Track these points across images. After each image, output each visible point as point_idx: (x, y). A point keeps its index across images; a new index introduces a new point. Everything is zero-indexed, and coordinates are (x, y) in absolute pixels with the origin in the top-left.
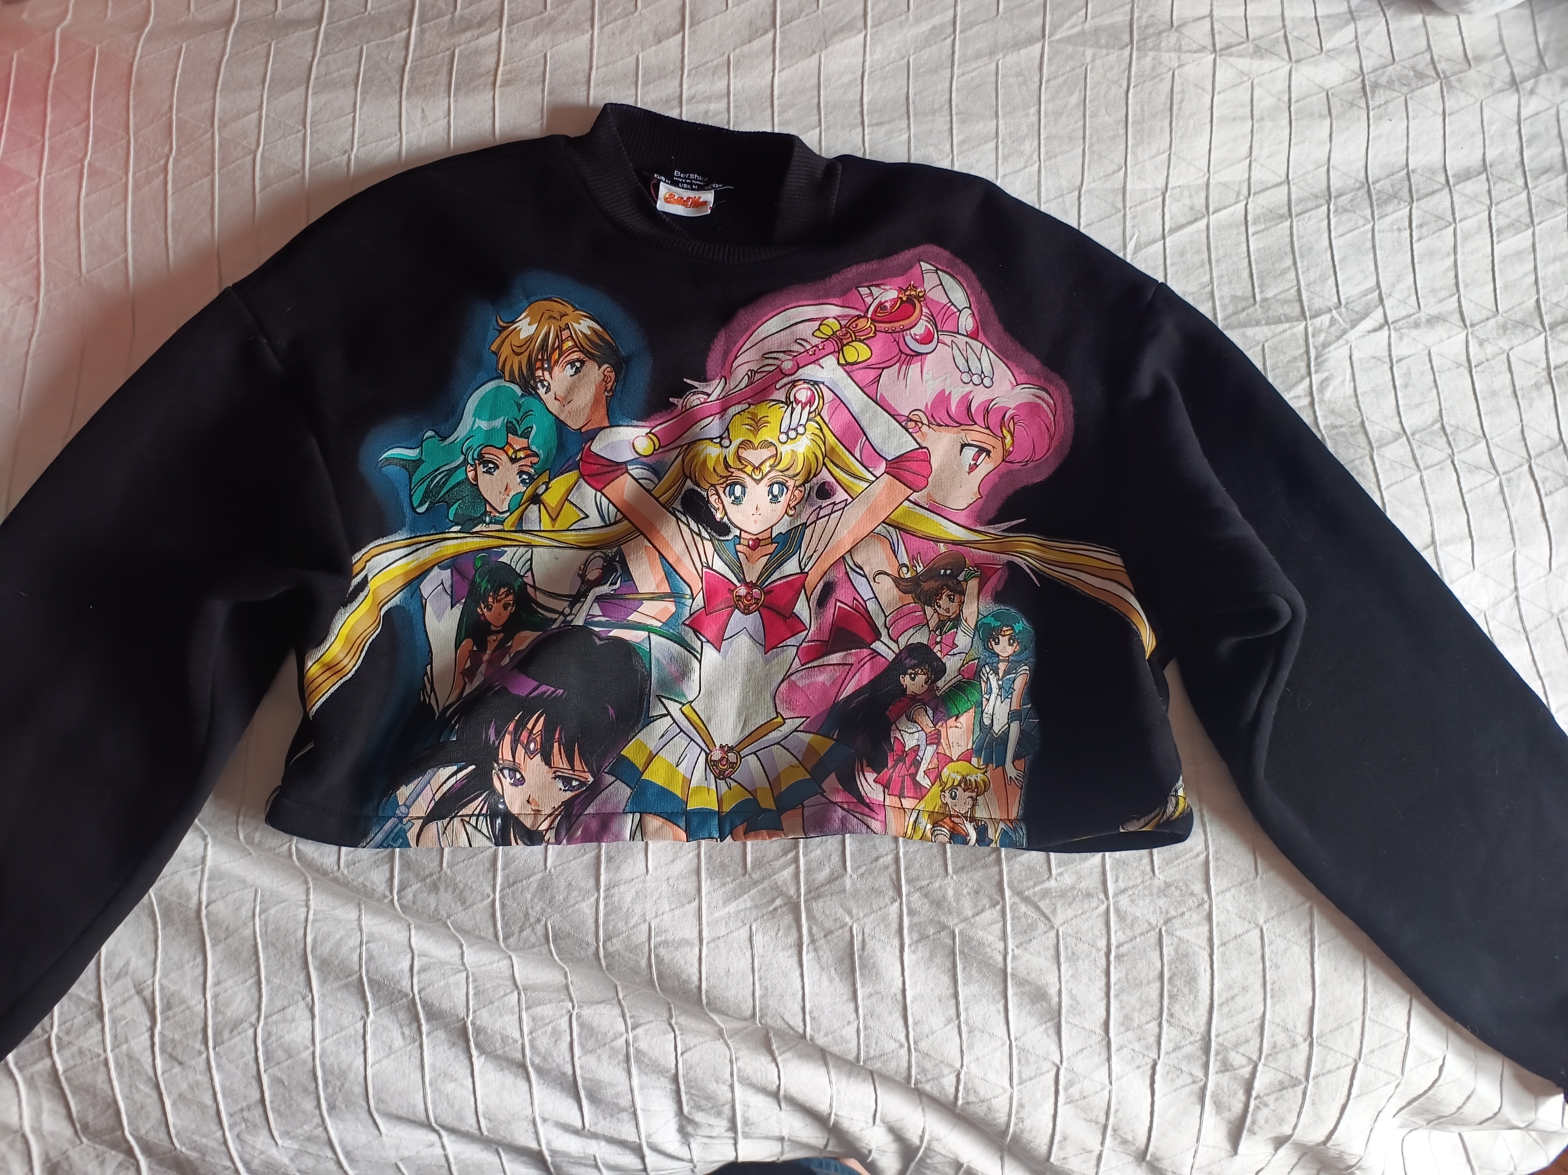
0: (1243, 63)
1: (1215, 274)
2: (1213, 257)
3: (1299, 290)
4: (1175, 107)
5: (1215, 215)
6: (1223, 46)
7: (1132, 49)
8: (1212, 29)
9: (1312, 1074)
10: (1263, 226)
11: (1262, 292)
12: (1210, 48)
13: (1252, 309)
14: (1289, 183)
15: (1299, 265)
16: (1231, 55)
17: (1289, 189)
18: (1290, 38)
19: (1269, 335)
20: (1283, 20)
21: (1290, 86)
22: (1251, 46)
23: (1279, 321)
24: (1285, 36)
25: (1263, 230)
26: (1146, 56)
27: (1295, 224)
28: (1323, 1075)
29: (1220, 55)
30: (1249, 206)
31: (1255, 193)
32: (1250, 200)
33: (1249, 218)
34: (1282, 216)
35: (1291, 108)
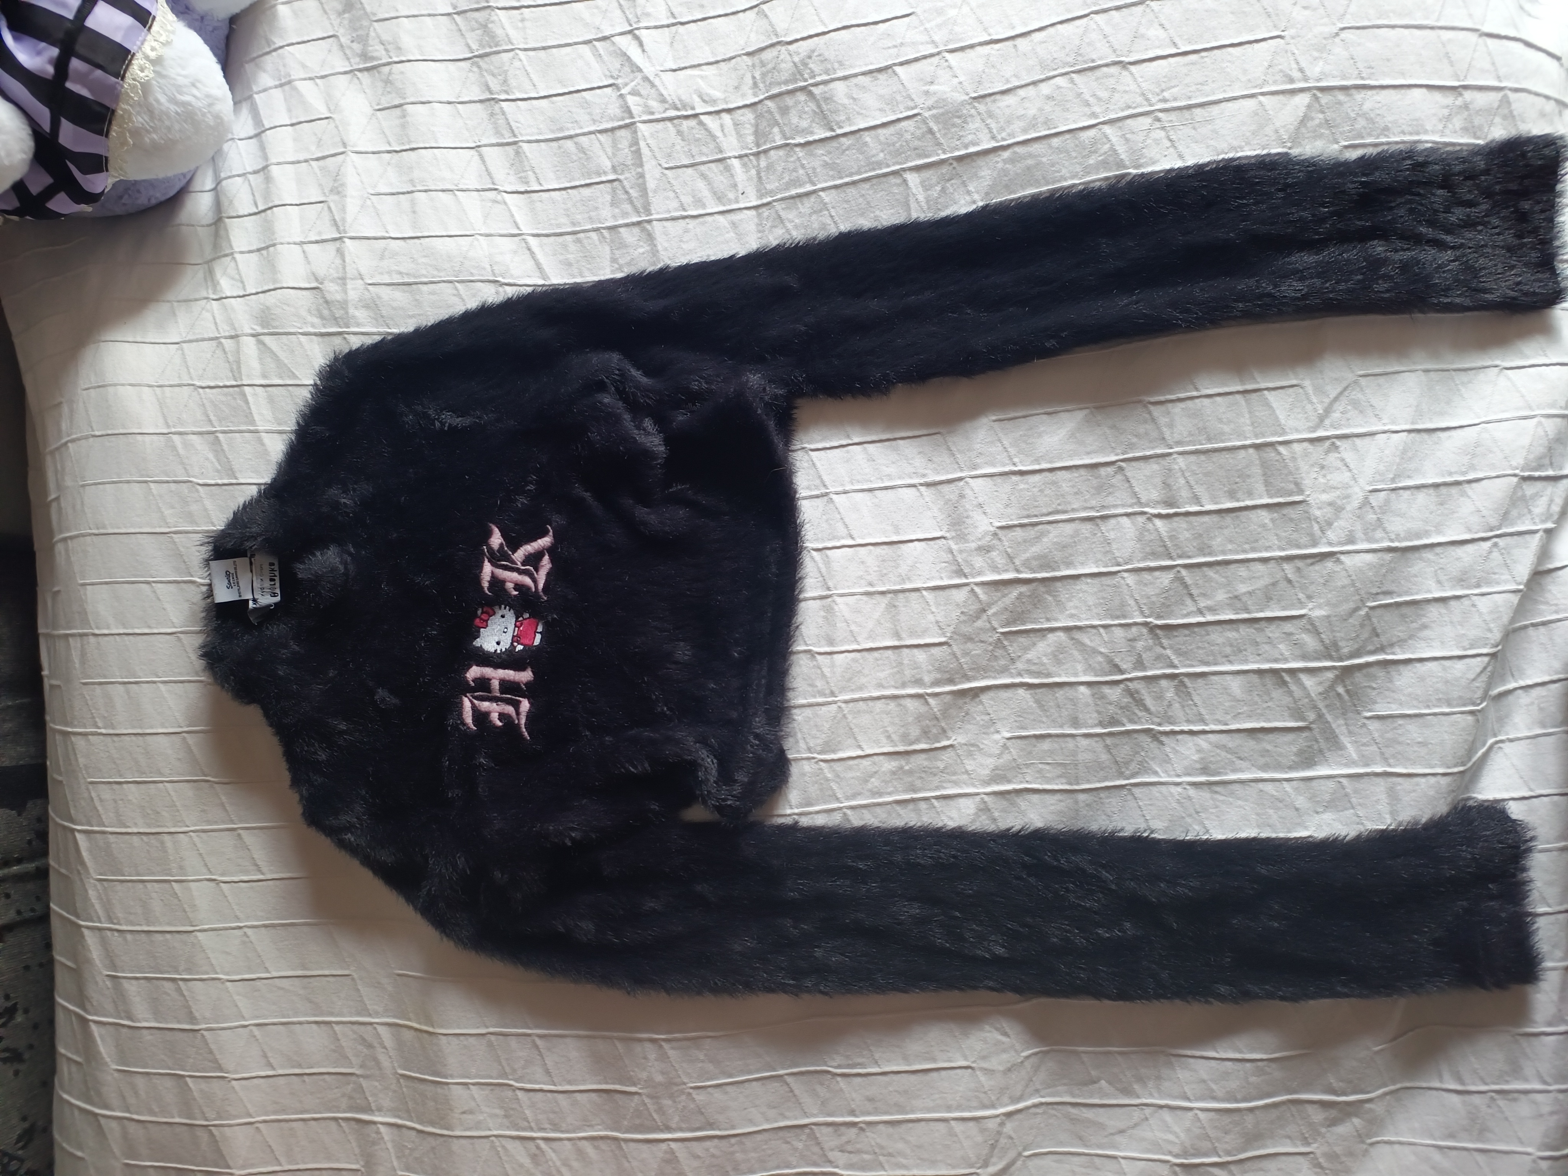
0: (352, 205)
1: (589, 227)
2: (569, 230)
3: (601, 132)
4: (406, 280)
5: (522, 227)
6: (334, 229)
7: (348, 333)
8: (317, 242)
9: (1495, 83)
10: (530, 173)
11: (605, 173)
12: (338, 244)
13: (625, 183)
14: (479, 146)
15: (572, 132)
16: (344, 220)
17: (485, 146)
18: (320, 155)
19: (654, 162)
20: (299, 162)
21: (374, 153)
22: (332, 198)
23: (638, 153)
24: (317, 159)
25: (534, 173)
26: (354, 317)
27: (525, 138)
28: (1496, 70)
29: (345, 232)
30: (509, 190)
31: (494, 184)
32: (501, 188)
33: (522, 189)
34: (517, 153)
35: (398, 149)
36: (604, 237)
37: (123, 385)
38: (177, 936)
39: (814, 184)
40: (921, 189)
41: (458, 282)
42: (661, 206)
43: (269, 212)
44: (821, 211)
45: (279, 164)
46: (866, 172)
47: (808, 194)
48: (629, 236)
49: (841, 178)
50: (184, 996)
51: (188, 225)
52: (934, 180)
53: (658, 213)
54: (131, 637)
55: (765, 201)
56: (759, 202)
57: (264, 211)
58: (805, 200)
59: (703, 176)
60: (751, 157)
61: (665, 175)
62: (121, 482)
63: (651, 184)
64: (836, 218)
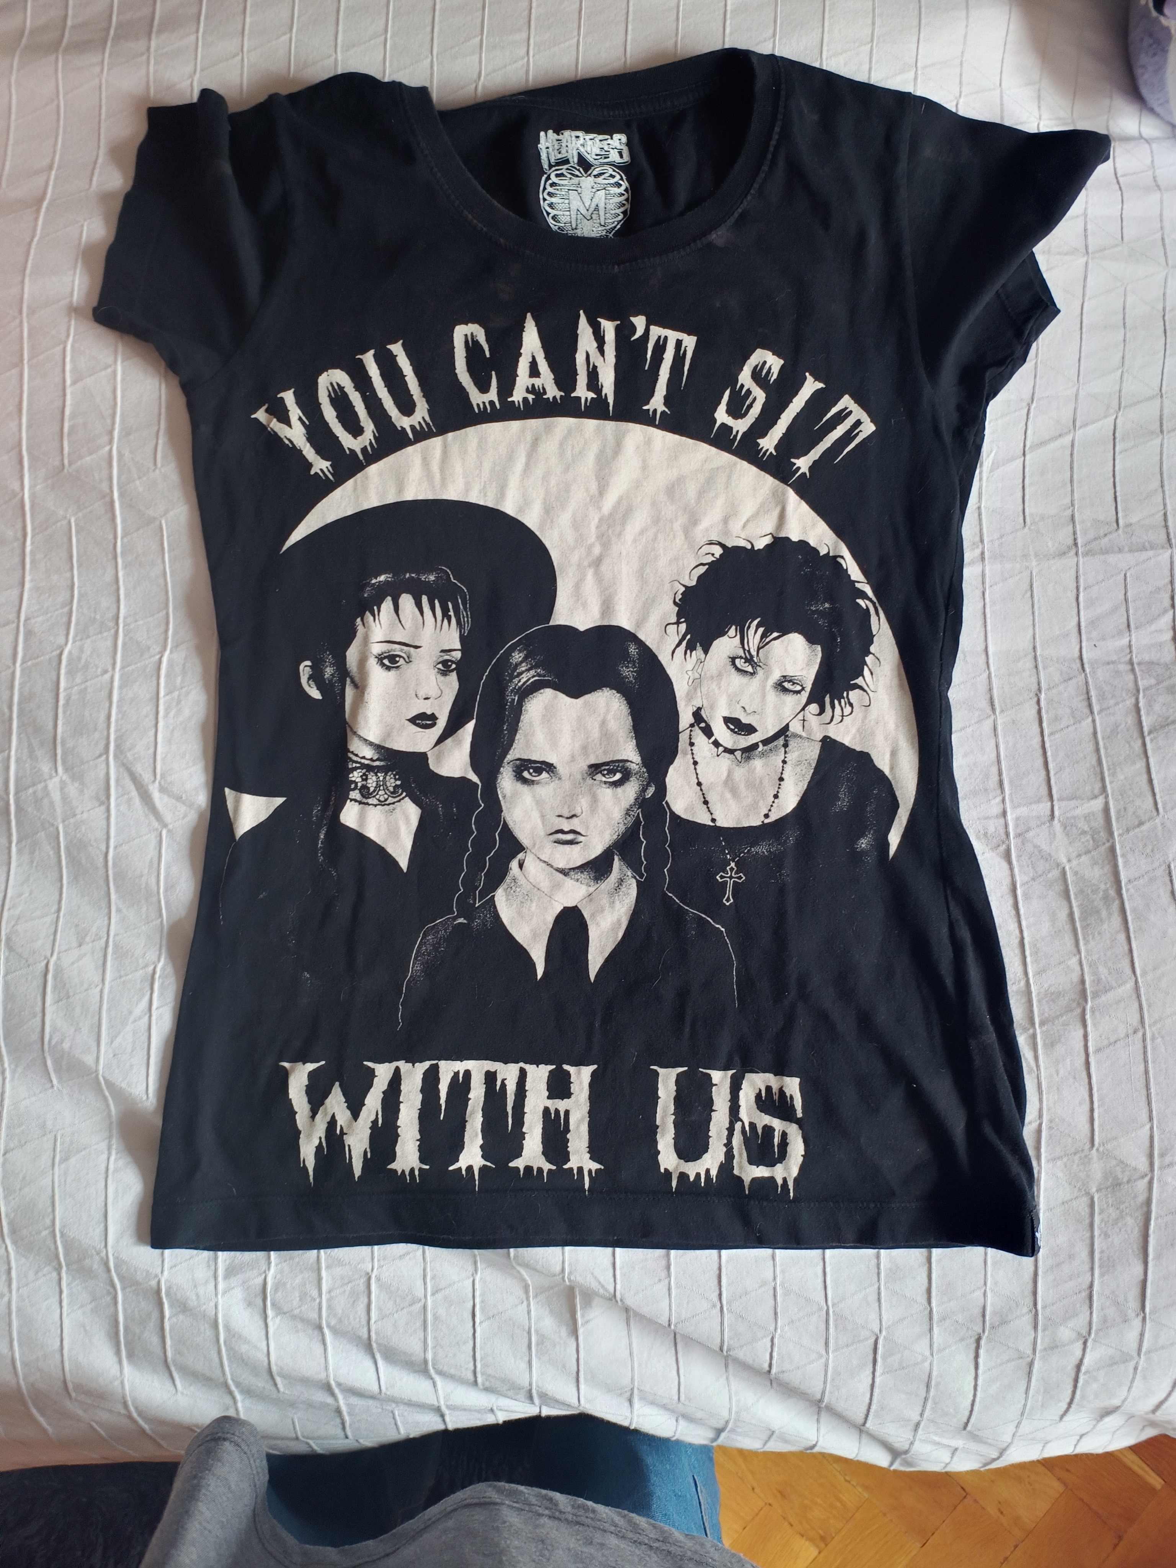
0: (1117, 268)
1: (1076, 496)
2: (1075, 477)
3: (1165, 515)
5: (1081, 431)
6: (1097, 248)
8: (1085, 230)
10: (1132, 443)
11: (1126, 516)
12: (1083, 250)
13: (1114, 535)
14: (1162, 396)
15: (1166, 488)
16: (1104, 258)
17: (1162, 402)
18: (1167, 241)
19: (1132, 563)
20: (1161, 221)
22: (1126, 250)
23: (1143, 549)
24: (1163, 239)
25: (1132, 447)
27: (1165, 441)
29: (1092, 259)
30: (1118, 421)
31: (1125, 407)
32: (1120, 414)
33: (1117, 434)
34: (1153, 433)
35: (1166, 318)
36: (1065, 510)
39: (1100, 712)
40: (1086, 811)
41: (1036, 363)
42: (1090, 567)
43: (1117, 187)
44: (1073, 717)
45: (1162, 201)
46: (1107, 762)
47: (1090, 706)
48: (1064, 535)
49: (1103, 739)
51: (1110, 106)
52: (1095, 824)
53: (1084, 563)
55: (1086, 666)
56: (1085, 661)
57: (1118, 183)
58: (1085, 703)
59: (1115, 609)
60: (1129, 657)
61: (1119, 573)
63: (1112, 559)
64: (1066, 731)
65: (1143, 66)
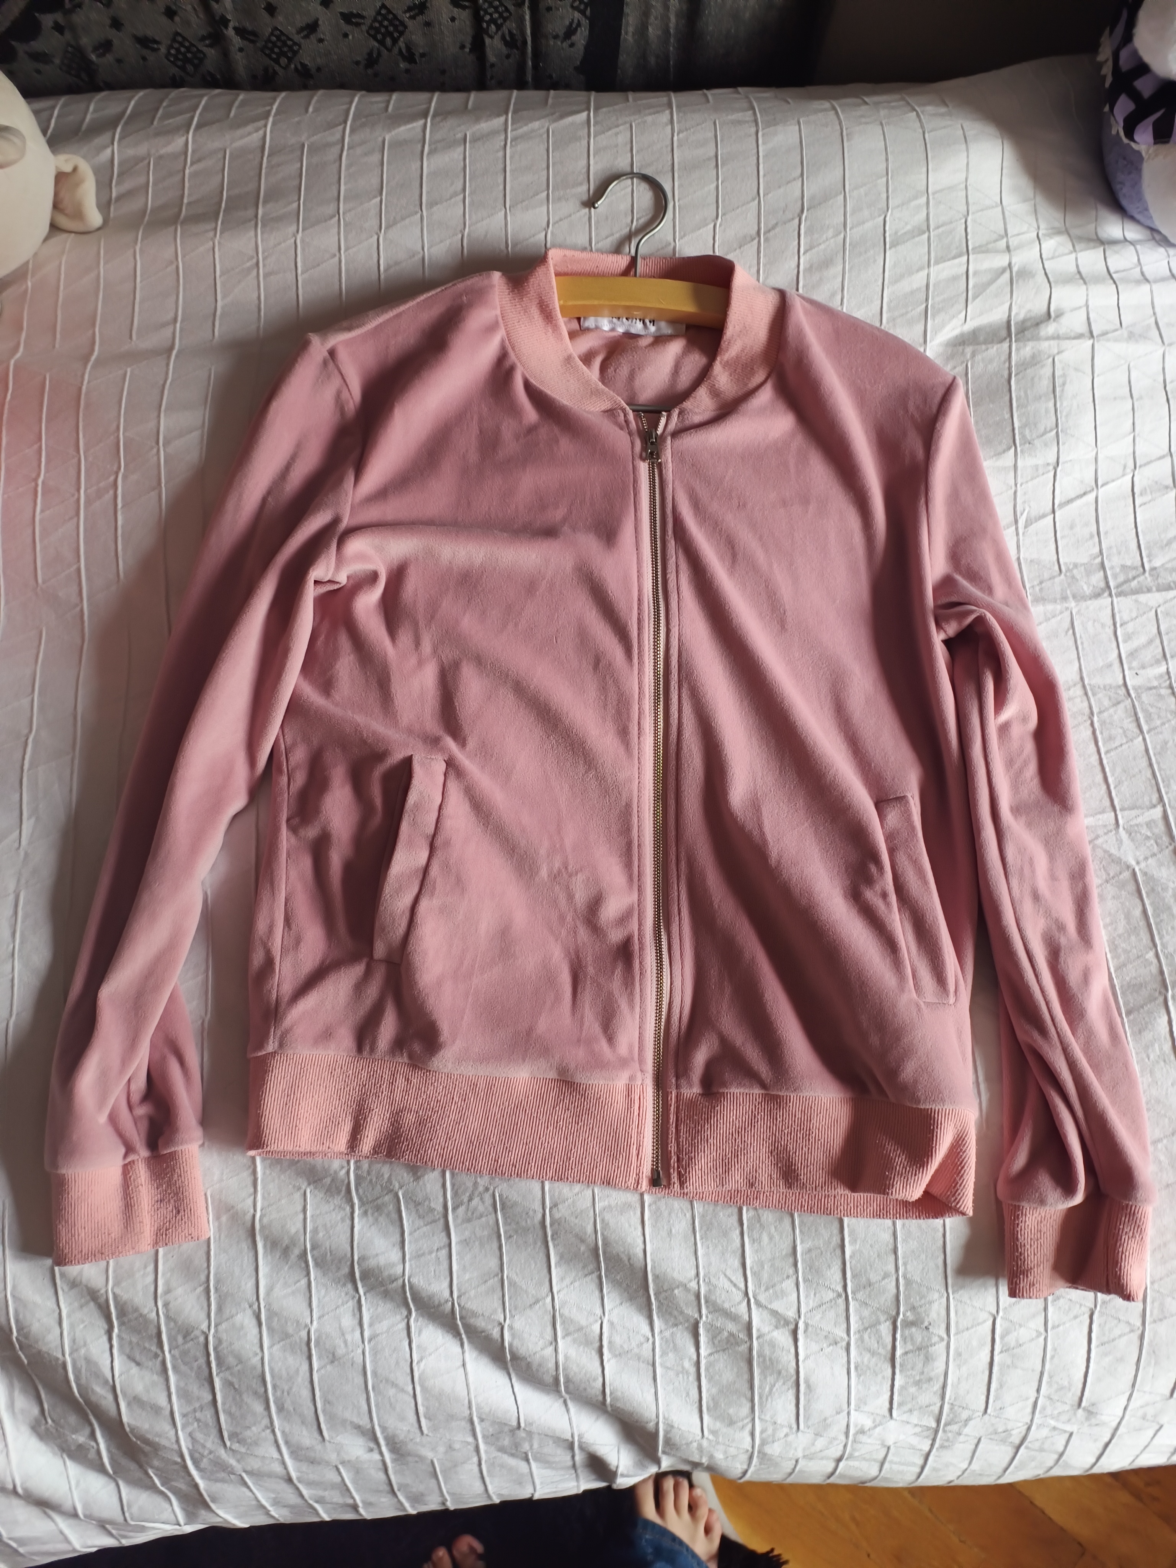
0: (1120, 349)
1: (1104, 546)
2: (1101, 529)
4: (1058, 389)
5: (1103, 489)
6: (1100, 332)
8: (1088, 319)
10: (1150, 497)
11: (1150, 561)
12: (1088, 334)
13: (1142, 578)
16: (1108, 340)
18: (1160, 325)
19: (1161, 601)
20: (1153, 308)
21: (1164, 369)
22: (1124, 333)
24: (1157, 323)
25: (1150, 501)
26: (1025, 346)
29: (1098, 341)
30: (1135, 479)
31: (1140, 466)
32: (1136, 473)
33: (1136, 490)
34: (1167, 487)
35: (1167, 388)
36: (1095, 558)
37: (968, 157)
38: (502, 195)
39: (1148, 732)
40: (1147, 819)
41: (1057, 433)
42: (1125, 606)
43: (1111, 281)
44: (1126, 736)
45: (1152, 292)
46: (1161, 775)
47: (1139, 726)
48: (1097, 579)
49: (1155, 755)
50: (451, 198)
51: (1096, 217)
52: (1156, 831)
53: (1118, 603)
54: (755, 161)
55: (1132, 692)
56: (1130, 687)
57: (1112, 278)
58: (1134, 724)
59: (1150, 642)
60: (1168, 682)
61: (1151, 610)
62: (887, 154)
63: (1143, 598)
64: (1120, 749)
65: (1121, 183)
